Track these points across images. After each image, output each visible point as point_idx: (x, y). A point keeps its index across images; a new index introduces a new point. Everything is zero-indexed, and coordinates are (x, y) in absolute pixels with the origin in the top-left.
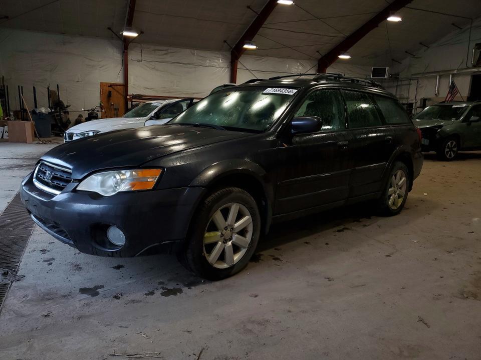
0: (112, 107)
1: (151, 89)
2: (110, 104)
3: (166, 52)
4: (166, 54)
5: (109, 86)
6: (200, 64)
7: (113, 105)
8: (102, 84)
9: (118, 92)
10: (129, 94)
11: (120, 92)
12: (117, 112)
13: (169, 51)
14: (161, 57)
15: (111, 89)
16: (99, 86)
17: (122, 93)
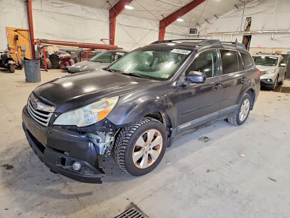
0: (19, 48)
1: (52, 35)
2: (17, 46)
3: (61, 5)
4: (62, 7)
5: (15, 31)
6: (88, 18)
7: (20, 47)
8: (7, 29)
9: (23, 36)
10: (35, 38)
11: (25, 36)
12: (24, 53)
13: (65, 5)
14: (58, 9)
15: (16, 33)
16: (5, 31)
17: (27, 37)
